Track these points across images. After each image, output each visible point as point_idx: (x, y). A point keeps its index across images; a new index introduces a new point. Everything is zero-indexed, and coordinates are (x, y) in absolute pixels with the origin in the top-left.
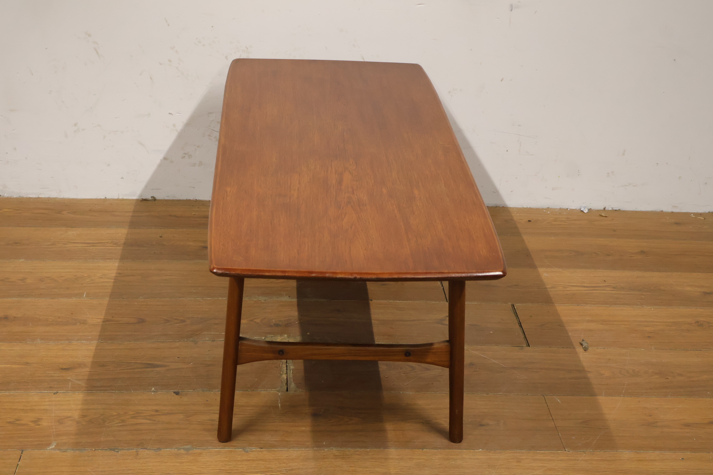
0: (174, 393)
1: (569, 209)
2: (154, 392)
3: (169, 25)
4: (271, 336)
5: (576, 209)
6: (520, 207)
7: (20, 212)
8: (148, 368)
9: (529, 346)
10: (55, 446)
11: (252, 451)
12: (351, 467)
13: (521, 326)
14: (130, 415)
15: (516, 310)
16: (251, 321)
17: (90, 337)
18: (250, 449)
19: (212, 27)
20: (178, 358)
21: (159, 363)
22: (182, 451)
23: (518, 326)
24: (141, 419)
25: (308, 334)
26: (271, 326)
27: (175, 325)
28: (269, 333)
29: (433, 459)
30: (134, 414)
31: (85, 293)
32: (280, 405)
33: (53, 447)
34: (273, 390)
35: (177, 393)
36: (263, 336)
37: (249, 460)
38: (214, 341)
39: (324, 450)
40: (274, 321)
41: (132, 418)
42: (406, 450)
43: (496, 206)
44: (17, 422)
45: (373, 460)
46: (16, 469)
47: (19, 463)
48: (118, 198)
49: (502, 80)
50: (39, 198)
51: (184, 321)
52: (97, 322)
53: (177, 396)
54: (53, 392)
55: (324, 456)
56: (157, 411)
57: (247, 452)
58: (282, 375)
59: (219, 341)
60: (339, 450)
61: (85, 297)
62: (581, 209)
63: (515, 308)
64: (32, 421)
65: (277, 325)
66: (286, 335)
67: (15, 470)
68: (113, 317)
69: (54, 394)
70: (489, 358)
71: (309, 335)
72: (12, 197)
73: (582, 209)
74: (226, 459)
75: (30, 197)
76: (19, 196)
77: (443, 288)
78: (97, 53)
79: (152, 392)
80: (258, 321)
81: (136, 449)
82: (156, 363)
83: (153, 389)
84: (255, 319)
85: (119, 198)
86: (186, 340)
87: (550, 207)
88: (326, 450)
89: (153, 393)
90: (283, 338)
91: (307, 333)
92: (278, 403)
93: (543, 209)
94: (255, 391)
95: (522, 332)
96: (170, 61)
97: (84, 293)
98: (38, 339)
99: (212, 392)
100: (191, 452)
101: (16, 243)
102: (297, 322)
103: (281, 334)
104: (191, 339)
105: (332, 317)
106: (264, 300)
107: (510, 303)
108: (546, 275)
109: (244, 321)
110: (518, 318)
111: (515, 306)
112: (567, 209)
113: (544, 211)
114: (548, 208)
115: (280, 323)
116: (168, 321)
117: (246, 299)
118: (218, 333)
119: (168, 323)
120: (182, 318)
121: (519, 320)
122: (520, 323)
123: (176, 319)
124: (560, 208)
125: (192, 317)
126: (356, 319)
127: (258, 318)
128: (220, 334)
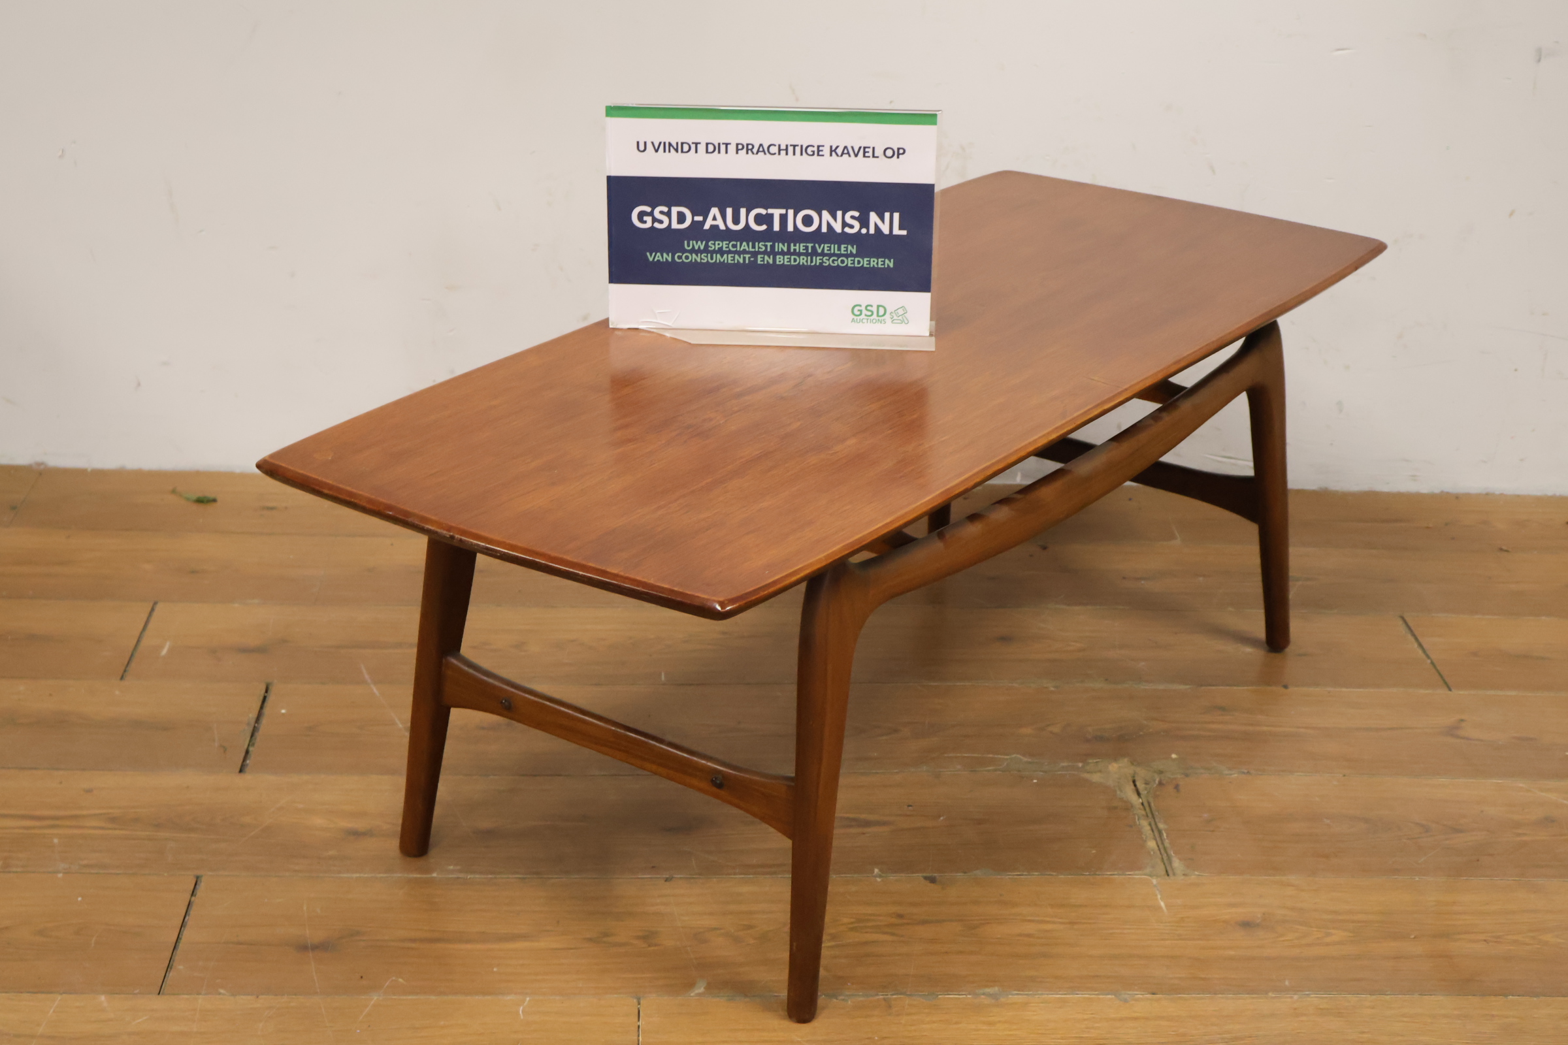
0: (926, 878)
2: (880, 876)
4: (1095, 761)
6: (1539, 494)
8: (851, 826)
10: (705, 988)
11: (1137, 1000)
12: (1363, 1033)
14: (842, 925)
16: (1042, 729)
18: (1128, 994)
20: (909, 806)
21: (871, 817)
22: (986, 1001)
24: (871, 933)
26: (1088, 741)
27: (880, 738)
28: (1090, 755)
29: (1535, 1016)
30: (852, 923)
31: (663, 674)
32: (1162, 904)
33: (702, 990)
34: (1137, 872)
35: (932, 880)
36: (1081, 762)
37: (1136, 1019)
38: (975, 771)
39: (1291, 997)
40: (1090, 729)
41: (852, 929)
42: (1470, 997)
44: (605, 939)
45: (1405, 1019)
46: (639, 1036)
47: (640, 1023)
49: (1511, 214)
51: (896, 731)
53: (932, 885)
54: (664, 878)
55: (1295, 1009)
56: (900, 916)
57: (1126, 1001)
58: (1145, 841)
59: (986, 771)
60: (1326, 997)
61: (665, 681)
64: (638, 938)
65: (1099, 739)
66: (1126, 760)
67: (636, 1038)
69: (666, 881)
71: (1175, 759)
74: (1086, 1017)
77: (1432, 663)
79: (876, 877)
80: (1056, 729)
81: (883, 995)
82: (863, 816)
83: (876, 871)
84: (1048, 725)
86: (913, 770)
88: (1296, 997)
89: (879, 880)
90: (1120, 765)
91: (1170, 755)
92: (1157, 899)
94: (1099, 875)
97: (661, 674)
99: (1007, 877)
100: (1003, 1000)
102: (1141, 733)
103: (1115, 758)
104: (925, 768)
105: (1213, 723)
106: (1054, 687)
109: (1026, 731)
115: (1106, 735)
116: (861, 730)
117: (1015, 685)
118: (979, 755)
119: (863, 735)
120: (891, 725)
123: (878, 727)
125: (910, 723)
126: (1267, 726)
127: (1053, 724)
128: (983, 757)
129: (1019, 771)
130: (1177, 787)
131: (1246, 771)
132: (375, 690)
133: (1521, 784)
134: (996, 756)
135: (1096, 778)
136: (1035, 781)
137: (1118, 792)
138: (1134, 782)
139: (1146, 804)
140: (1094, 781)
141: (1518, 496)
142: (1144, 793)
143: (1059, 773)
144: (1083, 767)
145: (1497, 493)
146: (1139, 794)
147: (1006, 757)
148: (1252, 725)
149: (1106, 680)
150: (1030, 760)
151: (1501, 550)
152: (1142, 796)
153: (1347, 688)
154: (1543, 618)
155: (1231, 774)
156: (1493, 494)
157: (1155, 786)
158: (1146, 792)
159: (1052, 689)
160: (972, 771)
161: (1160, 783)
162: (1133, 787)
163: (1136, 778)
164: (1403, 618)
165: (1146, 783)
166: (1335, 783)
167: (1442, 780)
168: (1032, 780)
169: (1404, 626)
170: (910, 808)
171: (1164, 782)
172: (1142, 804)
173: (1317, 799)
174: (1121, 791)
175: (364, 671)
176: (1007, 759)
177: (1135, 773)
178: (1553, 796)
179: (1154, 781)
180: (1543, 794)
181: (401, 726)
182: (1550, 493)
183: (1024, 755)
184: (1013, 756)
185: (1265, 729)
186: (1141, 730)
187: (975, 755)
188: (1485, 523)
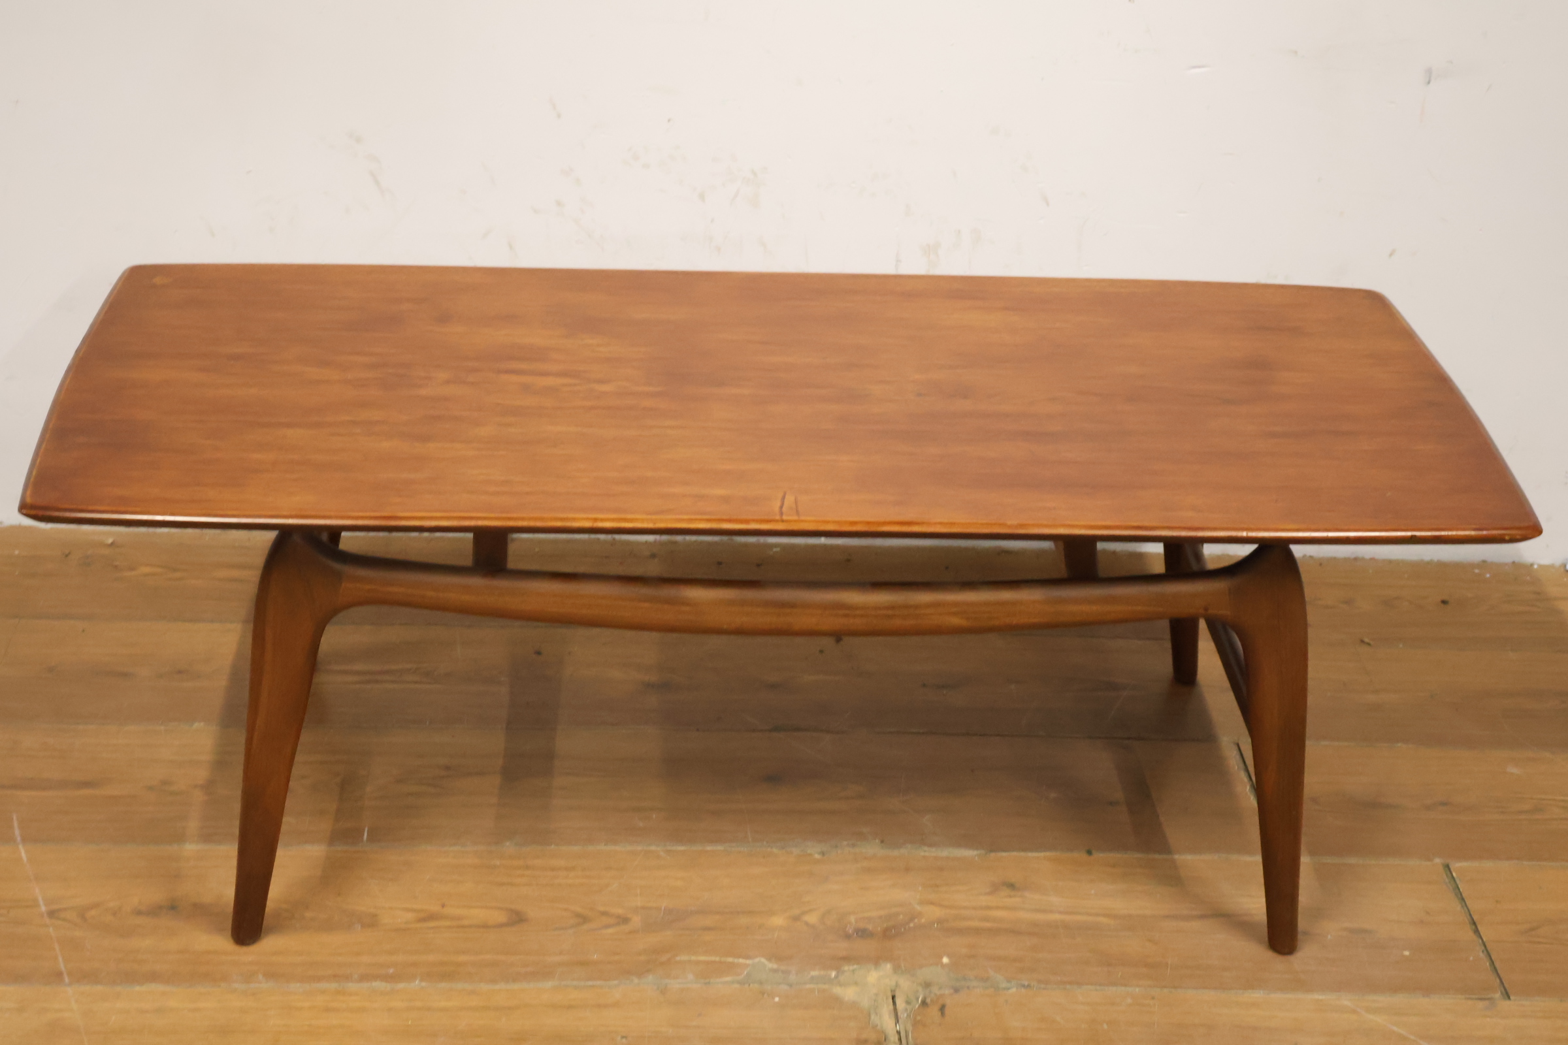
1: (1536, 567)
3: (559, 116)
5: (1552, 566)
7: (178, 575)
9: (1509, 998)
13: (1477, 931)
15: (1458, 882)
16: (796, 919)
19: (669, 121)
20: (623, 1037)
23: (1470, 935)
25: (945, 960)
26: (848, 937)
27: (605, 932)
28: (847, 959)
31: (366, 829)
36: (834, 970)
38: (709, 983)
40: (852, 919)
51: (625, 920)
52: (406, 923)
59: (722, 983)
61: (367, 841)
63: (1454, 874)
65: (862, 933)
66: (889, 966)
68: (443, 906)
70: (1412, 1037)
71: (946, 965)
78: (377, 183)
80: (812, 919)
84: (804, 913)
86: (636, 980)
87: (1489, 560)
90: (880, 973)
91: (941, 958)
93: (1472, 566)
95: (1483, 952)
96: (559, 204)
97: (364, 831)
98: (260, 977)
101: (180, 672)
102: (912, 925)
103: (877, 961)
104: (650, 978)
105: (997, 908)
106: (819, 853)
107: (1438, 861)
108: (1513, 770)
109: (778, 921)
110: (1465, 908)
111: (1452, 870)
112: (1532, 565)
113: (1477, 571)
114: (1484, 562)
115: (870, 927)
116: (583, 919)
117: (775, 850)
118: (717, 959)
119: (585, 927)
120: (620, 911)
121: (1470, 915)
122: (1474, 923)
123: (604, 914)
124: (1514, 563)
125: (643, 908)
126: (1060, 913)
127: (811, 911)
128: (720, 962)
129: (761, 983)
130: (942, 1009)
131: (1026, 984)
132: (23, 855)
133: (1346, 1000)
134: (736, 960)
135: (849, 994)
136: (777, 999)
137: (873, 1017)
138: (893, 998)
139: (903, 1034)
140: (846, 999)
141: (1390, 562)
142: (903, 1016)
143: (808, 986)
144: (836, 977)
146: (897, 1021)
147: (748, 962)
148: (1044, 911)
149: (882, 842)
150: (775, 966)
151: (1362, 641)
152: (900, 1021)
153: (1161, 855)
154: (1399, 745)
155: (1009, 989)
156: (1363, 559)
157: (917, 1006)
158: (905, 1015)
159: (817, 856)
160: (706, 984)
161: (924, 1003)
162: (891, 1007)
163: (897, 994)
164: (1238, 745)
165: (908, 1002)
166: (1129, 1001)
167: (1257, 995)
168: (773, 998)
169: (1238, 757)
170: (624, 1040)
171: (928, 1001)
172: (899, 1033)
173: (1105, 1026)
174: (876, 1014)
175: (16, 824)
176: (749, 965)
177: (897, 985)
178: (1380, 1020)
179: (918, 999)
180: (1371, 1017)
181: (43, 908)
182: (1427, 558)
183: (769, 960)
184: (757, 960)
185: (1057, 917)
186: (912, 920)
187: (713, 958)
188: (1349, 602)
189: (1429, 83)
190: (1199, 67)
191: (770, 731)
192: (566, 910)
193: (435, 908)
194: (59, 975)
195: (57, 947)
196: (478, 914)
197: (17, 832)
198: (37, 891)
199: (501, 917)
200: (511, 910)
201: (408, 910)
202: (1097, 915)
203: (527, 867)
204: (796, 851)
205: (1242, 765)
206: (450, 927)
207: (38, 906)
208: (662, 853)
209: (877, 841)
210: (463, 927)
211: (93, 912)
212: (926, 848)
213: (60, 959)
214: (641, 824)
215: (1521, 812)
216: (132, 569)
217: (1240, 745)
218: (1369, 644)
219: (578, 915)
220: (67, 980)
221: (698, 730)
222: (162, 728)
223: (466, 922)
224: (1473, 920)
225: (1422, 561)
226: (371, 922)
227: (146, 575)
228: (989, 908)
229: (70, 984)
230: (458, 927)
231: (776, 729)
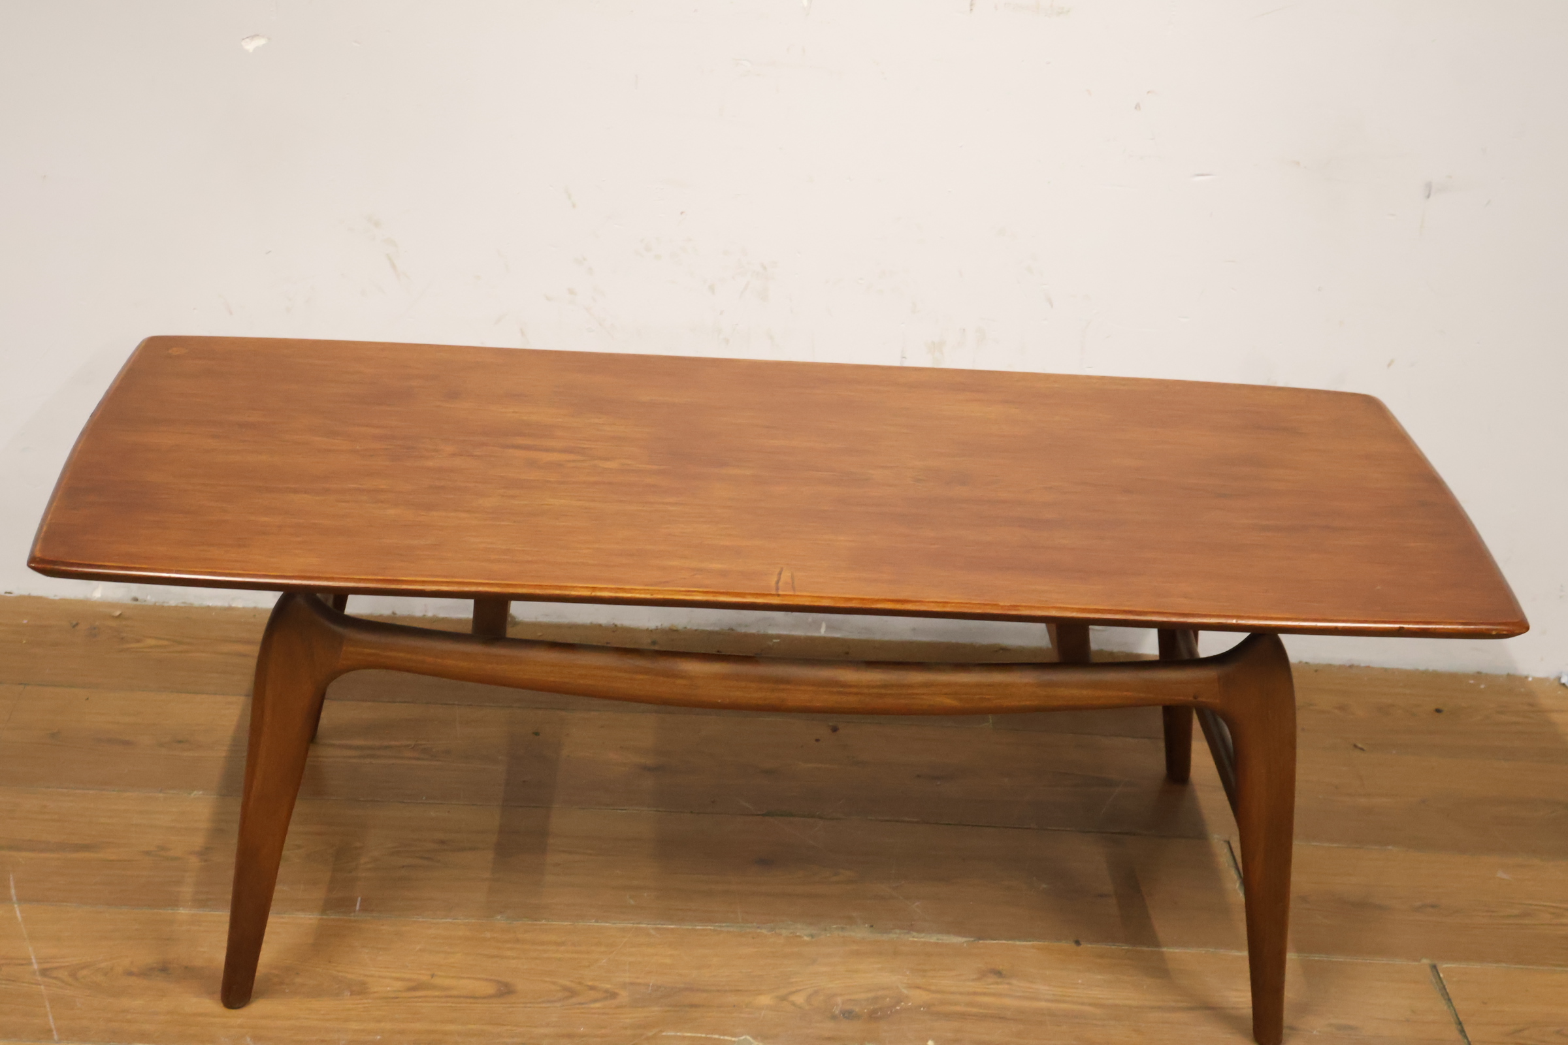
1: (1530, 679)
3: (574, 206)
5: (1546, 679)
6: (1409, 668)
7: (185, 647)
13: (1462, 1031)
15: (1445, 982)
16: (783, 998)
17: (379, 1037)
19: (682, 213)
23: (1455, 1034)
25: (930, 1043)
26: (834, 1017)
27: (593, 1005)
28: (833, 1040)
31: (359, 899)
40: (839, 1000)
43: (1348, 664)
48: (424, 615)
49: (1389, 365)
50: (230, 609)
51: (614, 995)
52: (395, 991)
61: (360, 910)
62: (1559, 679)
63: (1441, 975)
65: (849, 1015)
68: (432, 976)
72: (166, 605)
73: (1564, 680)
75: (209, 607)
76: (183, 603)
78: (394, 266)
80: (799, 999)
84: (792, 993)
85: (426, 614)
87: (1484, 671)
93: (1467, 676)
96: (571, 292)
97: (357, 901)
101: (180, 742)
102: (898, 1008)
103: (862, 1042)
105: (985, 994)
106: (808, 936)
107: (1425, 961)
108: (1500, 874)
109: (765, 1000)
110: (1452, 1008)
111: (1439, 971)
112: (1527, 677)
113: (1472, 682)
114: (1479, 673)
115: (857, 1009)
116: (573, 993)
117: (764, 931)
118: (703, 1035)
119: (574, 1000)
120: (608, 986)
121: (1457, 1015)
122: (1460, 1023)
123: (592, 988)
124: (1508, 675)
125: (632, 984)
126: (1047, 1000)
127: (797, 991)
128: (706, 1038)
132: (18, 913)
134: (722, 1037)
141: (1386, 670)
145: (1363, 665)
147: (733, 1039)
148: (1031, 999)
149: (872, 926)
151: (1355, 746)
153: (1149, 947)
154: (1390, 847)
156: (1358, 667)
159: (806, 938)
164: (1229, 843)
169: (1229, 854)
175: (12, 884)
176: (734, 1042)
181: (36, 966)
182: (1422, 668)
183: (755, 1038)
184: (743, 1037)
185: (1043, 1004)
186: (898, 1003)
187: (699, 1035)
188: (1342, 708)
189: (1428, 196)
190: (1202, 175)
191: (763, 815)
192: (554, 983)
193: (424, 978)
194: (50, 1030)
195: (47, 1004)
196: (468, 985)
197: (13, 891)
198: (30, 949)
199: (490, 989)
200: (498, 982)
201: (397, 979)
202: (1083, 1004)
203: (517, 941)
204: (784, 932)
205: (1232, 863)
206: (438, 997)
207: (30, 964)
208: (652, 932)
209: (866, 925)
210: (451, 997)
211: (85, 972)
212: (915, 934)
213: (51, 1018)
214: (632, 902)
215: (1509, 917)
216: (138, 641)
217: (1231, 842)
218: (1362, 749)
219: (565, 988)
220: (56, 1037)
221: (691, 812)
222: (161, 795)
223: (455, 993)
224: (1458, 1019)
225: (1417, 670)
226: (360, 989)
227: (151, 647)
228: (975, 994)
229: (60, 1041)
230: (447, 997)
231: (769, 814)
